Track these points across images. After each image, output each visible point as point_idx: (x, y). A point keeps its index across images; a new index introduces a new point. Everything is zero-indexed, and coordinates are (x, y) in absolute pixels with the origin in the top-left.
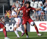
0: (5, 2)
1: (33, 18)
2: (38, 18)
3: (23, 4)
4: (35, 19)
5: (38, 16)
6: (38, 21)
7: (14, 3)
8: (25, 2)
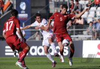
0: (41, 7)
1: (88, 35)
2: (96, 34)
3: (72, 11)
4: (91, 36)
5: (96, 31)
6: (96, 39)
7: (57, 8)
8: (74, 8)
